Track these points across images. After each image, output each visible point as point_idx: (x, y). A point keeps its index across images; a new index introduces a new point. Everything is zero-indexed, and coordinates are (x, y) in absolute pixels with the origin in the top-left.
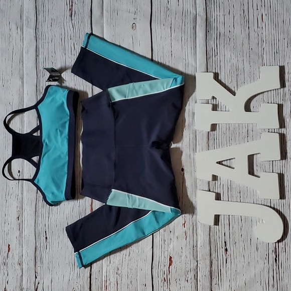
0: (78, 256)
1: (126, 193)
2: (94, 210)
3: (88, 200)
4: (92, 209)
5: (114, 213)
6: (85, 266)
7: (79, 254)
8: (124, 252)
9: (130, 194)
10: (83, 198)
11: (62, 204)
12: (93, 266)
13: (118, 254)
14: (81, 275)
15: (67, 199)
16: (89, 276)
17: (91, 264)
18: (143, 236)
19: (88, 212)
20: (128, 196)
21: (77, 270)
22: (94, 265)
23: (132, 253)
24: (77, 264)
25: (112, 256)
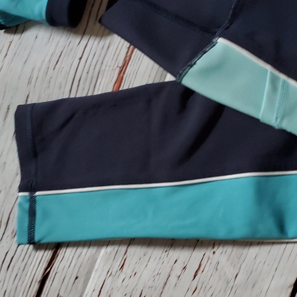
0: (27, 206)
1: (268, 68)
2: (125, 86)
3: (117, 45)
4: (120, 80)
5: (193, 120)
6: (38, 246)
7: (33, 201)
8: (182, 255)
9: (283, 77)
10: (102, 35)
11: (30, 34)
12: (62, 252)
13: (156, 253)
14: (17, 265)
15: (53, 20)
16: (39, 276)
17: (56, 247)
18: (275, 233)
19: (105, 86)
20: (274, 80)
21: (9, 243)
22: (66, 254)
23: (208, 269)
24: (13, 225)
25: (135, 252)
